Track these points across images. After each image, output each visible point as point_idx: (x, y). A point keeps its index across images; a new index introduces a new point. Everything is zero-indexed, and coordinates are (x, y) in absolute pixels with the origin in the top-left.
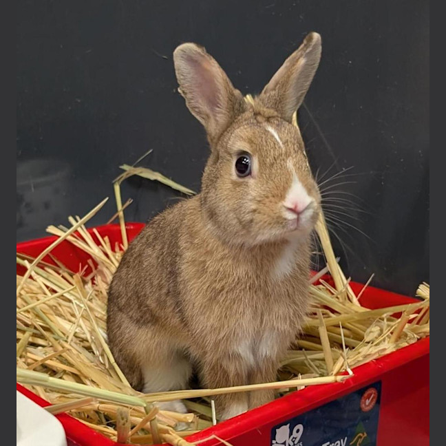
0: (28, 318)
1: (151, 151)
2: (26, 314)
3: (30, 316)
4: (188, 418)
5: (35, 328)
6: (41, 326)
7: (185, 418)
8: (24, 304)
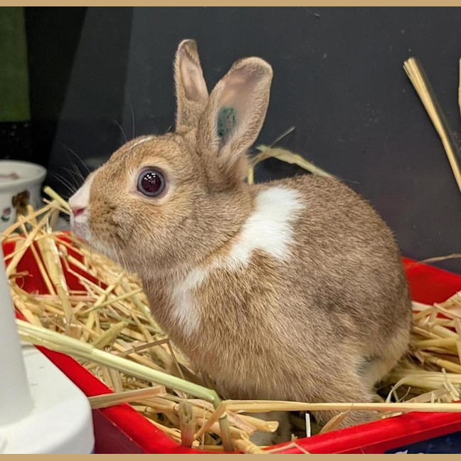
0: (128, 309)
1: (292, 129)
2: (126, 304)
3: (130, 307)
4: (270, 426)
5: (133, 319)
6: (139, 318)
7: (267, 426)
8: (123, 292)
